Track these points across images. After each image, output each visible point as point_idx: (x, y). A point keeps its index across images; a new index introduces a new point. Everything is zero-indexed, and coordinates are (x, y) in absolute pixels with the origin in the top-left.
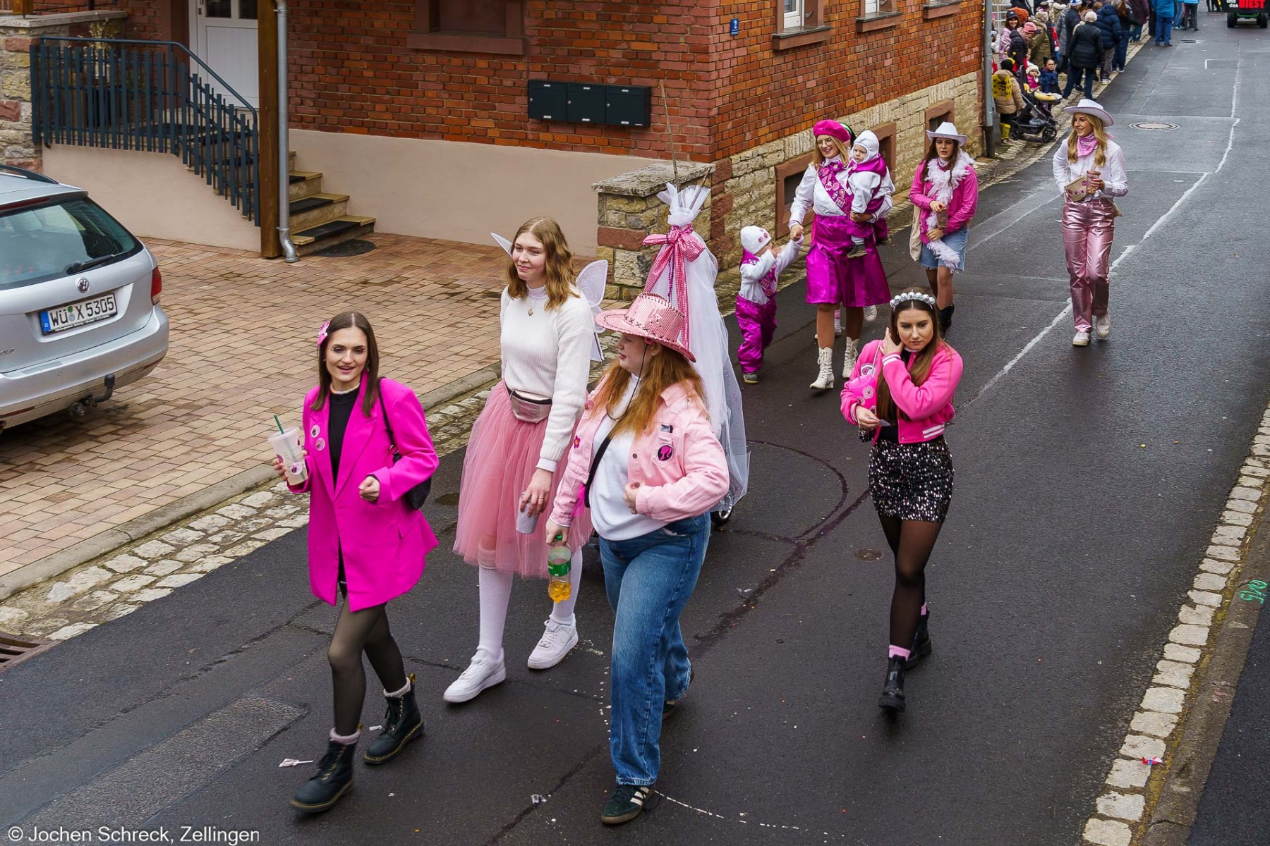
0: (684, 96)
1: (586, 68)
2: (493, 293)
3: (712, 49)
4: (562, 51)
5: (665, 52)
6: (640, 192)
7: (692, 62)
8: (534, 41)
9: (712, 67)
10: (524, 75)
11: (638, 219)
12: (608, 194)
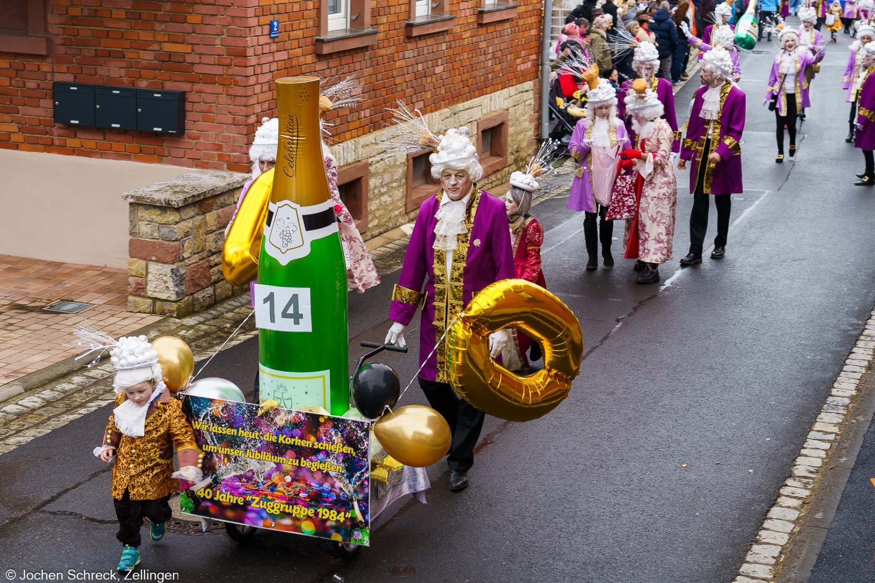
0: (220, 100)
1: (115, 71)
2: (20, 305)
3: (250, 52)
4: (89, 52)
5: (200, 54)
6: (174, 203)
7: (229, 65)
8: (58, 41)
9: (250, 71)
10: (49, 76)
11: (172, 231)
12: (138, 204)
